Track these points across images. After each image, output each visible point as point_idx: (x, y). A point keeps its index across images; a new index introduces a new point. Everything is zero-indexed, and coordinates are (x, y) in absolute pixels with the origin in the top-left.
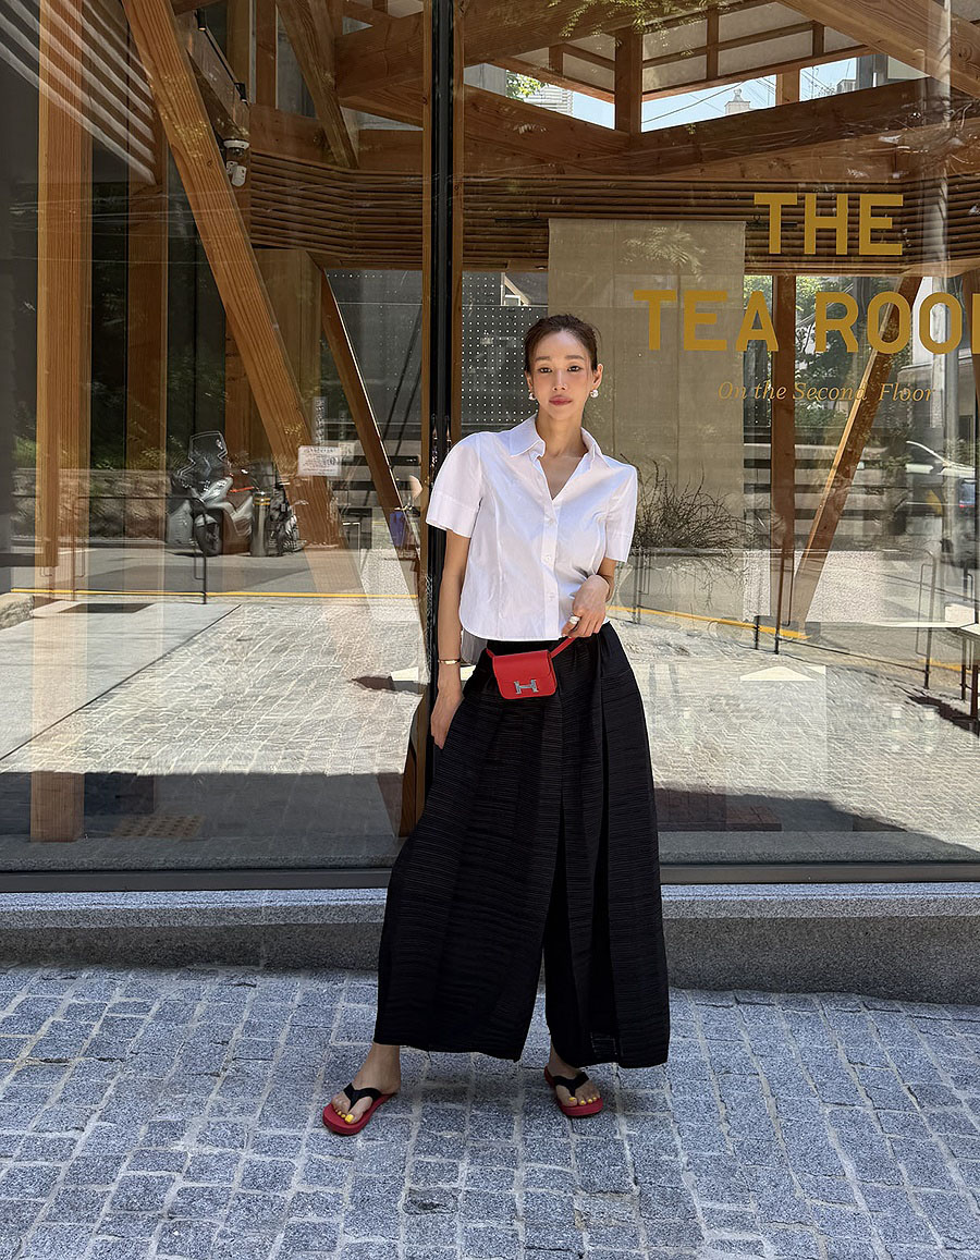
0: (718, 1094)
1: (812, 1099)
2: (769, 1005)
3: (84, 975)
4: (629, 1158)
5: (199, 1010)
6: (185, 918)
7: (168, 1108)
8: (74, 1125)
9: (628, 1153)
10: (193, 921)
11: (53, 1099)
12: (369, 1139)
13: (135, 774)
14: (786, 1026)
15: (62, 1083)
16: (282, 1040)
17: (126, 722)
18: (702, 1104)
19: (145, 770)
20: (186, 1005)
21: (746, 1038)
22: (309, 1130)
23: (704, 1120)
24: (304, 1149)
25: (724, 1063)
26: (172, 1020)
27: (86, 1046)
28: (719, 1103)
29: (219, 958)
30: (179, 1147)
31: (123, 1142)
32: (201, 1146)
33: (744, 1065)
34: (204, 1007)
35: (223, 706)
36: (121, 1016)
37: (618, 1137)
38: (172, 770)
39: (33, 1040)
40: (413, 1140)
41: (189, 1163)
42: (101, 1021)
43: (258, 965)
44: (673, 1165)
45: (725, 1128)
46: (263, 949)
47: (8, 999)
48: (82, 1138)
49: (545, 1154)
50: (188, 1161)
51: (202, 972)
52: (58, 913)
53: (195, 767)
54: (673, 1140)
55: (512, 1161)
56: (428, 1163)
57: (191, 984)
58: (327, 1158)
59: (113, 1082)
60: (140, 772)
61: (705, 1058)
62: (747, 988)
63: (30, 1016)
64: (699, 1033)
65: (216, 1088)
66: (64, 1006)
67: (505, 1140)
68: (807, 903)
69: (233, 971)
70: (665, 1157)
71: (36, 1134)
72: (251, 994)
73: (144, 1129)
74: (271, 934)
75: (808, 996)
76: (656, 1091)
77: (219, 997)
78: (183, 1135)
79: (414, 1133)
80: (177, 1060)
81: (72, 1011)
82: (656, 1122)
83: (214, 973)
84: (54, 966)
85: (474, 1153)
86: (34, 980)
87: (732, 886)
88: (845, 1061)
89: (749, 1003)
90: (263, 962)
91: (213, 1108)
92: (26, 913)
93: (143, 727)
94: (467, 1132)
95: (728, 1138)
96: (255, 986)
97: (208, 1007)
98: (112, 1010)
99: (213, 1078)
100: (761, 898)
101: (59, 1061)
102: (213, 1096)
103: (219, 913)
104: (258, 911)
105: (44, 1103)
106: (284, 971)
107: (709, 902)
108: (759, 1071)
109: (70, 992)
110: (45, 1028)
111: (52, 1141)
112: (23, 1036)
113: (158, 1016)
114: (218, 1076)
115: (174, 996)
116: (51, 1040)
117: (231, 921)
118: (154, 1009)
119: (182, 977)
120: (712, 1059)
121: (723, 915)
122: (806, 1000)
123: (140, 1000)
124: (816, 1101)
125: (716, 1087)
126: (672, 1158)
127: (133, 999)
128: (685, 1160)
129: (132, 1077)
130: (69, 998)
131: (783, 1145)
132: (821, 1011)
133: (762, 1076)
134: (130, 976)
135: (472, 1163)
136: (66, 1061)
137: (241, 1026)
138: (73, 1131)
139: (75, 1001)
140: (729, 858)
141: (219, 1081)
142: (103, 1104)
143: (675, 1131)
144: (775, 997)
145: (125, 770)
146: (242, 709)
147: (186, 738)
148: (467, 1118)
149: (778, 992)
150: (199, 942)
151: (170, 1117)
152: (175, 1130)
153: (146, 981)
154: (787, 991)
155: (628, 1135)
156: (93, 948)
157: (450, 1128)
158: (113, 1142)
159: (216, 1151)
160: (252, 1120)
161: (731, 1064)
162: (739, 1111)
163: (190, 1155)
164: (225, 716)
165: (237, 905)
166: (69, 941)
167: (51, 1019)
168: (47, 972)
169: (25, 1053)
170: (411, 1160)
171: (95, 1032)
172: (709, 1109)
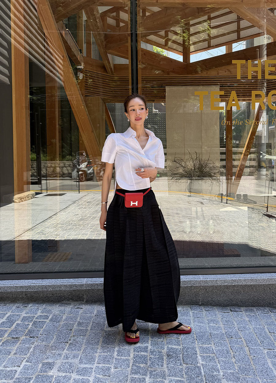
0: (229, 346)
1: (261, 348)
2: (241, 311)
3: (30, 306)
4: (203, 373)
5: (64, 318)
6: (60, 287)
7: (49, 357)
8: (17, 365)
9: (202, 371)
10: (63, 288)
11: (12, 353)
12: (116, 368)
13: (55, 240)
14: (247, 319)
15: (16, 347)
16: (89, 328)
17: (54, 225)
18: (225, 351)
19: (58, 239)
20: (60, 316)
21: (236, 324)
22: (96, 365)
23: (226, 357)
24: (93, 373)
25: (230, 334)
26: (55, 322)
27: (26, 332)
28: (230, 350)
29: (71, 299)
30: (51, 373)
31: (32, 371)
32: (59, 373)
33: (236, 335)
34: (66, 316)
35: (81, 220)
36: (39, 320)
37: (199, 365)
38: (65, 238)
39: (10, 330)
40: (130, 368)
41: (54, 380)
42: (33, 322)
43: (83, 301)
44: (219, 377)
45: (234, 360)
46: (85, 296)
47: (5, 315)
48: (19, 370)
49: (175, 373)
50: (54, 379)
51: (66, 304)
52: (21, 287)
53: (71, 238)
54: (217, 366)
55: (164, 377)
56: (135, 378)
57: (62, 308)
58: (101, 376)
59: (33, 346)
60: (56, 239)
61: (224, 332)
62: (233, 306)
63: (10, 321)
64: (221, 323)
65: (67, 348)
66: (22, 317)
67: (161, 367)
68: (252, 280)
69: (76, 303)
70: (215, 373)
71: (4, 369)
72: (81, 311)
73: (40, 365)
74: (87, 292)
75: (252, 308)
76: (209, 346)
77: (71, 312)
78: (53, 368)
79: (131, 365)
80: (55, 337)
81: (24, 319)
82: (211, 358)
83: (70, 304)
84: (21, 303)
85: (151, 372)
86: (14, 308)
87: (228, 275)
88: (268, 332)
89: (234, 311)
90: (85, 300)
91: (64, 356)
92: (11, 287)
93: (59, 226)
94: (148, 364)
95: (235, 364)
96: (82, 308)
97: (67, 316)
98: (37, 318)
99: (66, 344)
100: (238, 279)
101: (17, 338)
102: (65, 351)
103: (71, 286)
104: (83, 285)
105: (9, 355)
106: (91, 303)
107: (221, 280)
108: (242, 336)
109: (24, 312)
110: (14, 326)
111: (9, 371)
112: (6, 329)
113: (51, 320)
114: (68, 343)
115: (57, 313)
116: (15, 330)
117: (75, 288)
118: (50, 317)
119: (60, 306)
120: (226, 333)
121: (226, 284)
122: (252, 309)
123: (46, 314)
124: (262, 348)
125: (229, 343)
126: (218, 373)
127: (44, 314)
128: (222, 374)
129: (40, 344)
130: (24, 314)
131: (254, 367)
132: (257, 313)
133: (243, 338)
134: (44, 306)
135: (150, 378)
136: (19, 338)
137: (77, 323)
138: (16, 367)
139: (26, 315)
140: (227, 266)
141: (68, 345)
142: (28, 355)
143: (217, 361)
144: (242, 309)
145: (53, 239)
146: (86, 220)
147: (70, 229)
148: (148, 358)
149: (243, 306)
150: (65, 294)
151: (50, 360)
152: (50, 366)
153: (49, 307)
154: (246, 307)
155: (202, 364)
156: (33, 297)
157: (143, 363)
158: (29, 371)
159: (64, 374)
160: (77, 361)
161: (232, 335)
162: (237, 354)
163: (55, 377)
164: (81, 222)
165: (76, 283)
166: (26, 295)
167: (17, 322)
168: (18, 305)
169: (6, 335)
170: (130, 376)
171: (30, 326)
172: (228, 353)
